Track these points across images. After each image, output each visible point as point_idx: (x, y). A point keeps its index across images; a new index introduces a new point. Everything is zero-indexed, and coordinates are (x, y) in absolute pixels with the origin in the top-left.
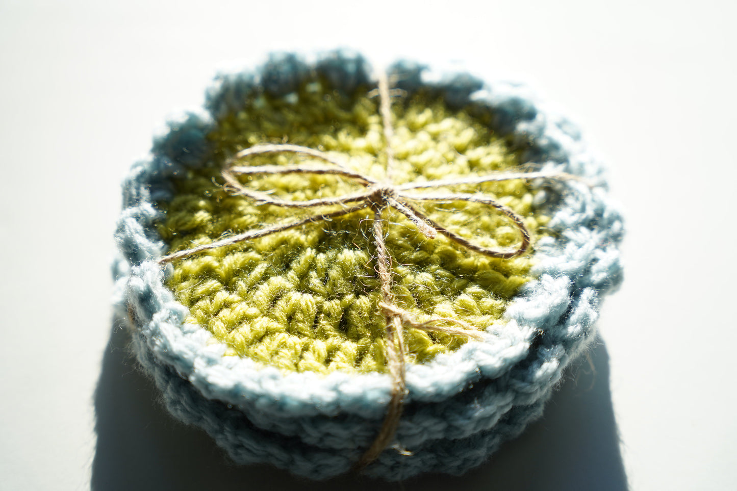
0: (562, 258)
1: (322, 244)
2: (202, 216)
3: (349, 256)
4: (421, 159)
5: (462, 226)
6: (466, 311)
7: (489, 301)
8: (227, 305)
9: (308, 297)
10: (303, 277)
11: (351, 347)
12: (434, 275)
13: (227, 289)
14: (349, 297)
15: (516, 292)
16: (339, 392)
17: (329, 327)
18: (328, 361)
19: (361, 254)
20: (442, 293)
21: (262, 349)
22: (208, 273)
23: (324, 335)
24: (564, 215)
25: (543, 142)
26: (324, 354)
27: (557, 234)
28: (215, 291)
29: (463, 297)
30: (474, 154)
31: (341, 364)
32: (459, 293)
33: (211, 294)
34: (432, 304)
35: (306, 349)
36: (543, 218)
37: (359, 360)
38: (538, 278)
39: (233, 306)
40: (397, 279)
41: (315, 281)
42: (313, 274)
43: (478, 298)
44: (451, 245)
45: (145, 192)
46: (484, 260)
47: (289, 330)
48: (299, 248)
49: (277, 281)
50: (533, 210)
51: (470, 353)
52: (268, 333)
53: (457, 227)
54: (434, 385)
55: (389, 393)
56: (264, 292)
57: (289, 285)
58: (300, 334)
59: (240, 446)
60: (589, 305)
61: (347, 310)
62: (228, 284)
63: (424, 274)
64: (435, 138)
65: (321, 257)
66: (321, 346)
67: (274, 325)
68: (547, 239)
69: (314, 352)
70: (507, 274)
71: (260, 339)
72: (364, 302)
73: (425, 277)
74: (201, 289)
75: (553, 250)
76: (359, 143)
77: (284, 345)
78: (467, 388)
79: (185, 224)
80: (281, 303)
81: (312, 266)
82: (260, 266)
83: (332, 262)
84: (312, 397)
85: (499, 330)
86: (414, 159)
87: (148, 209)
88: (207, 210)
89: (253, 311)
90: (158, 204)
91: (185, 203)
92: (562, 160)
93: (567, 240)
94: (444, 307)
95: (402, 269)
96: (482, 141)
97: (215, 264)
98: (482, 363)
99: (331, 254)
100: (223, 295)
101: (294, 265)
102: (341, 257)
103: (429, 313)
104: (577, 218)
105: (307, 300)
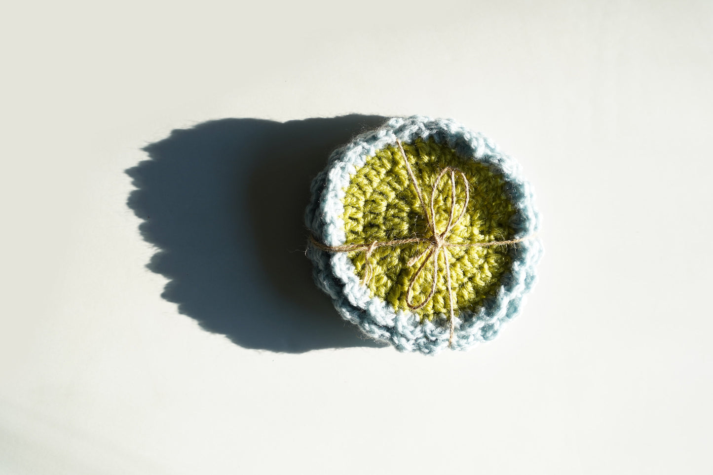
0: (405, 324)
1: (412, 214)
2: (426, 159)
3: (405, 227)
4: (466, 260)
5: (424, 279)
6: (378, 280)
7: (383, 291)
8: (378, 173)
9: (384, 209)
10: (395, 206)
11: (360, 229)
12: (397, 265)
13: (387, 172)
14: (384, 228)
15: (388, 302)
16: (330, 224)
17: (369, 219)
18: (351, 218)
19: (405, 232)
20: (388, 270)
21: (355, 189)
22: (394, 163)
23: (364, 217)
24: (430, 326)
25: (474, 319)
26: (355, 217)
27: (421, 323)
28: (385, 168)
29: (385, 279)
30: (470, 286)
31: (349, 225)
32: (388, 276)
33: (383, 166)
34: (382, 265)
35: (358, 209)
36: (431, 317)
37: (352, 232)
38: (395, 313)
39: (378, 176)
40: (393, 249)
41: (392, 212)
42: (396, 211)
43: (385, 285)
44: (414, 273)
45: (434, 131)
46: (406, 289)
47: (366, 201)
48: (410, 204)
49: (392, 195)
50: (437, 313)
51: (352, 280)
52: (364, 193)
53: (423, 276)
54: (334, 264)
55: (331, 245)
56: (386, 189)
57: (390, 200)
58: (365, 206)
59: (316, 182)
60: (380, 334)
61: (378, 226)
62: (389, 173)
63: (397, 260)
64: (481, 268)
65: (405, 214)
66: (360, 215)
67: (368, 195)
68: (418, 318)
69: (356, 213)
70: (399, 299)
71: (360, 189)
72: (382, 234)
73: (396, 261)
74: (385, 161)
75: (412, 320)
76: (476, 231)
77: (358, 199)
78: (336, 278)
79: (422, 152)
80: (381, 197)
81: (401, 210)
82: (399, 186)
83: (402, 219)
84: (326, 213)
85: (367, 294)
86: (466, 257)
87: (426, 134)
88: (429, 161)
89: (375, 185)
90: (431, 137)
91: (434, 150)
92: (462, 327)
93: (416, 327)
94: (380, 270)
95: (399, 251)
96: (477, 290)
97: (400, 166)
98: (347, 285)
99: (406, 219)
100: (383, 171)
101: (401, 202)
102: (405, 223)
103: (378, 263)
104: (428, 332)
105: (383, 208)
